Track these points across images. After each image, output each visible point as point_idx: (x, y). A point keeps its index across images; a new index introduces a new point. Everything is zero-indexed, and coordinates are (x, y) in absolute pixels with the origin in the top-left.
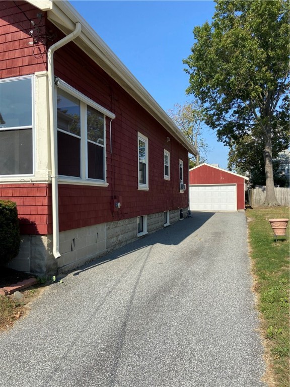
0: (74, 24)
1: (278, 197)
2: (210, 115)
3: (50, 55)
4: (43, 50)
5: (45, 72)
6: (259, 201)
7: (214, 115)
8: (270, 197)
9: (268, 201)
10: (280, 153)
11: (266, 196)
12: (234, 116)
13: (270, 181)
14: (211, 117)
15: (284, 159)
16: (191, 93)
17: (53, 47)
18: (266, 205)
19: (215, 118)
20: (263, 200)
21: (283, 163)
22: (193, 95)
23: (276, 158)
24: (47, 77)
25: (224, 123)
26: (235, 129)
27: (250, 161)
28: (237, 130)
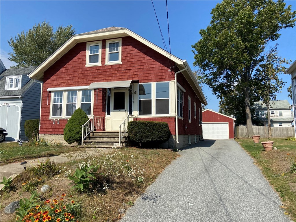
0: (185, 66)
1: (254, 132)
2: (209, 79)
3: (176, 75)
4: (174, 74)
5: (174, 81)
6: (242, 134)
7: (212, 79)
8: (250, 132)
9: (248, 134)
10: (255, 103)
11: (247, 131)
12: (224, 79)
13: (249, 121)
14: (210, 80)
15: (258, 107)
16: (197, 66)
17: (177, 72)
18: (247, 136)
19: (212, 81)
20: (245, 134)
21: (257, 110)
22: (198, 66)
23: (252, 106)
24: (175, 82)
25: (218, 84)
26: (224, 88)
27: (235, 108)
28: (226, 88)
